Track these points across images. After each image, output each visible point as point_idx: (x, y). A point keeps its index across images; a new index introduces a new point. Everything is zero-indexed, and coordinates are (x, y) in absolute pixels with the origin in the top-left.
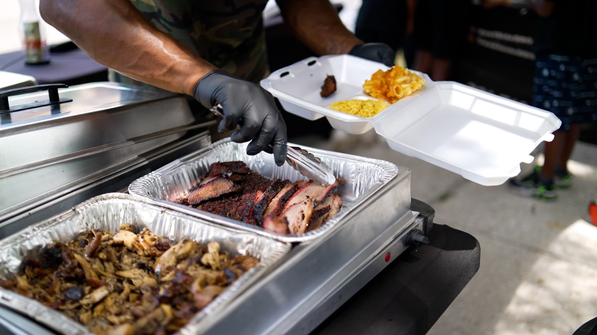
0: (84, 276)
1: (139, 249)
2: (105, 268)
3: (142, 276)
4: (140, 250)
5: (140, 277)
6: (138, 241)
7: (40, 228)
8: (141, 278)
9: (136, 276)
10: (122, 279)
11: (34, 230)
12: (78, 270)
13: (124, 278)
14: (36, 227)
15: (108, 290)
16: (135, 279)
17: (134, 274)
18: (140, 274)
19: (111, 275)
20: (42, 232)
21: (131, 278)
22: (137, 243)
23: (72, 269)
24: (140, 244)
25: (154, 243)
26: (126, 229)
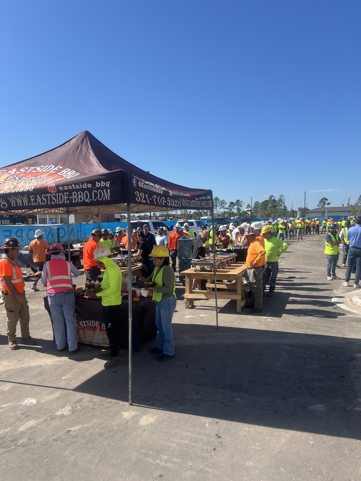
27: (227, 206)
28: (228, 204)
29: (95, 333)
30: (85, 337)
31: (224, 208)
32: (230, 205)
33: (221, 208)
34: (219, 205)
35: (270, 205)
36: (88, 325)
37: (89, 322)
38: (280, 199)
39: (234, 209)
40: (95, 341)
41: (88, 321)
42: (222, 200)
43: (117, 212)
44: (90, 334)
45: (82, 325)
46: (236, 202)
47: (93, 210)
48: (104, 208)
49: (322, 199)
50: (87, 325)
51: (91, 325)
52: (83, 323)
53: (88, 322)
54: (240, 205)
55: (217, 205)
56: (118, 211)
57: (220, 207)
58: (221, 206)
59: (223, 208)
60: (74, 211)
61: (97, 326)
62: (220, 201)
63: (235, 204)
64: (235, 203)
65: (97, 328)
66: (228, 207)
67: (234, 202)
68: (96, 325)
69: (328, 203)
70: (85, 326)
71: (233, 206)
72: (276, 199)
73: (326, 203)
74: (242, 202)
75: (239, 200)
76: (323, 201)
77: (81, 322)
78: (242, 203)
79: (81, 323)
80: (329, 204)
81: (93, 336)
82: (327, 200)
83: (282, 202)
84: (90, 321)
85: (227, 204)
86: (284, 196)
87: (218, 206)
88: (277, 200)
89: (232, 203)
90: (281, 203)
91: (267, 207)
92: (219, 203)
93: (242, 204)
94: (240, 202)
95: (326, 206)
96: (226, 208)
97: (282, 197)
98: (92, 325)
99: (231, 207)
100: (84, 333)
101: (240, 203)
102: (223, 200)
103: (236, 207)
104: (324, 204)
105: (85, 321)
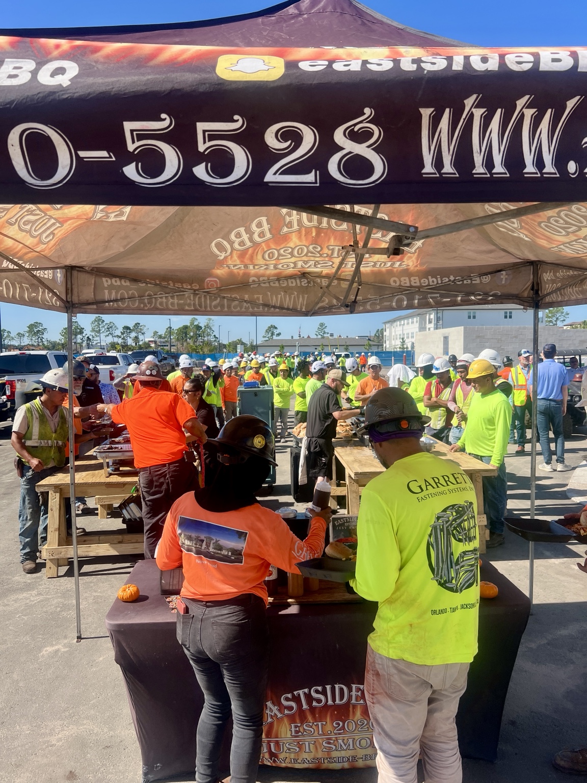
27: (118, 333)
28: (121, 329)
29: (343, 727)
30: (300, 747)
31: (113, 336)
32: (124, 331)
33: (108, 336)
34: (103, 330)
35: (192, 334)
36: (319, 701)
37: (324, 693)
38: (208, 325)
39: (130, 338)
40: (343, 754)
41: (320, 688)
42: (108, 322)
43: (243, 310)
44: (324, 735)
45: (293, 704)
46: (134, 326)
47: (161, 304)
48: (200, 298)
49: (269, 328)
50: (314, 704)
51: (330, 702)
52: (297, 699)
53: (317, 692)
54: (140, 332)
55: (100, 330)
56: (247, 308)
57: (105, 334)
58: (108, 333)
59: (110, 336)
60: (92, 304)
61: (353, 701)
62: (105, 323)
63: (133, 330)
64: (131, 328)
65: (354, 706)
66: (120, 334)
67: (131, 326)
68: (350, 697)
69: (277, 333)
70: (305, 706)
71: (130, 332)
72: (200, 325)
73: (275, 334)
74: (145, 326)
75: (139, 324)
76: (270, 331)
77: (289, 696)
78: (146, 328)
79: (287, 699)
80: (279, 334)
81: (337, 739)
82: (276, 328)
83: (211, 329)
84: (328, 687)
85: (117, 328)
86: (213, 320)
87: (101, 332)
88: (203, 326)
89: (127, 328)
90: (209, 331)
91: (186, 336)
92: (103, 327)
93: (145, 330)
94: (141, 326)
95: (275, 337)
96: (117, 336)
97: (211, 322)
98: (334, 700)
99: (125, 335)
100: (297, 732)
101: (140, 329)
102: (111, 322)
103: (133, 335)
104: (273, 334)
105: (306, 690)
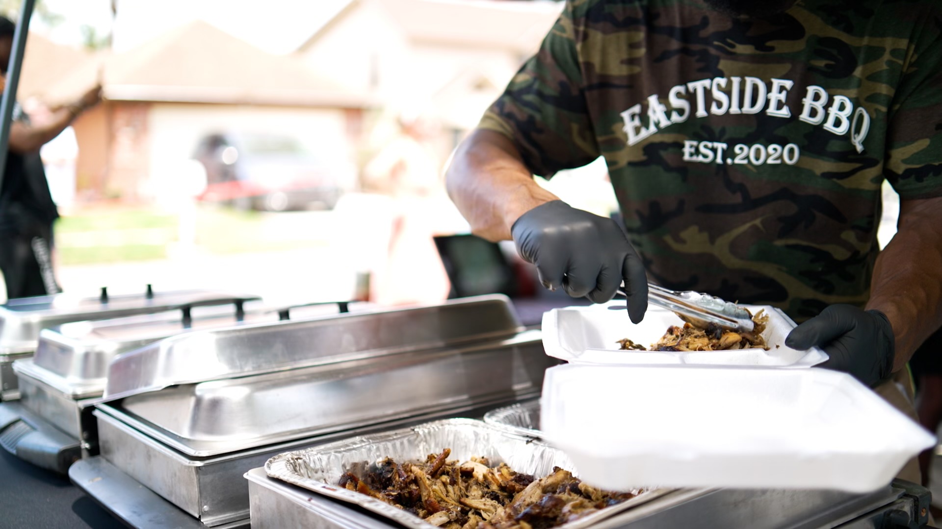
0: (419, 497)
1: (493, 481)
2: (447, 492)
3: (495, 508)
4: (494, 484)
5: (492, 508)
6: (493, 474)
7: (370, 440)
8: (494, 510)
9: (487, 507)
10: (468, 509)
11: (362, 441)
12: (414, 487)
13: (471, 508)
14: (365, 438)
15: (449, 517)
16: (485, 511)
17: (485, 504)
18: (492, 505)
19: (453, 502)
20: (372, 444)
21: (480, 509)
22: (490, 475)
23: (407, 484)
24: (494, 477)
25: (513, 477)
26: (477, 461)
